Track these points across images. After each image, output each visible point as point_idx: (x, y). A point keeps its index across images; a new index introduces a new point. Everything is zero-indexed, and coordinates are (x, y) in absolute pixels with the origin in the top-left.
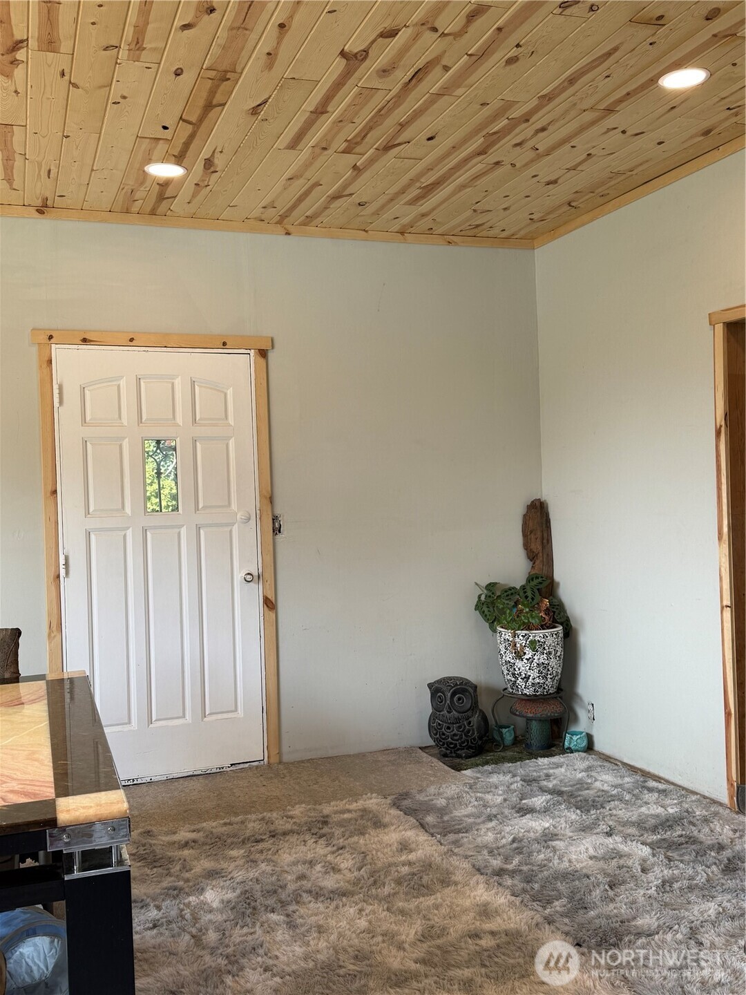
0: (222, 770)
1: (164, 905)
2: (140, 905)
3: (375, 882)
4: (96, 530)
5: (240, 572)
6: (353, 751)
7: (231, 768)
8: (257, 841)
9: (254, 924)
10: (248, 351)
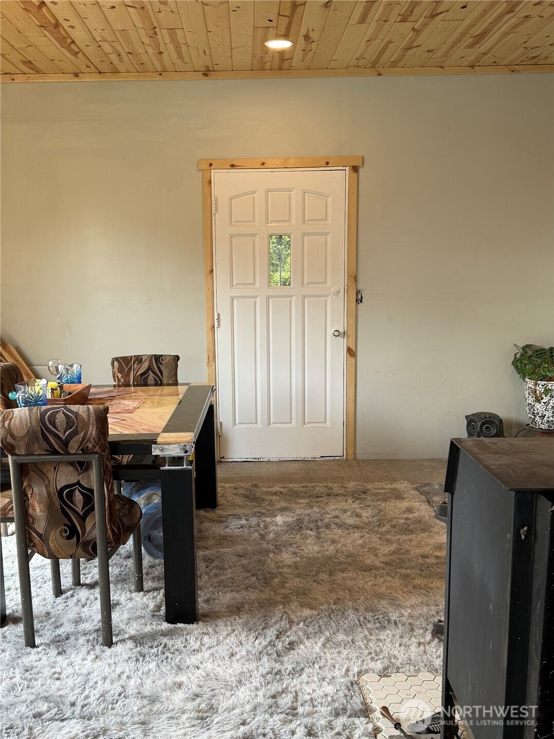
0: (315, 459)
1: (250, 519)
2: (238, 517)
3: (379, 525)
4: (236, 297)
5: (331, 329)
6: (406, 458)
7: (321, 459)
8: (318, 497)
9: (297, 534)
10: (344, 168)
